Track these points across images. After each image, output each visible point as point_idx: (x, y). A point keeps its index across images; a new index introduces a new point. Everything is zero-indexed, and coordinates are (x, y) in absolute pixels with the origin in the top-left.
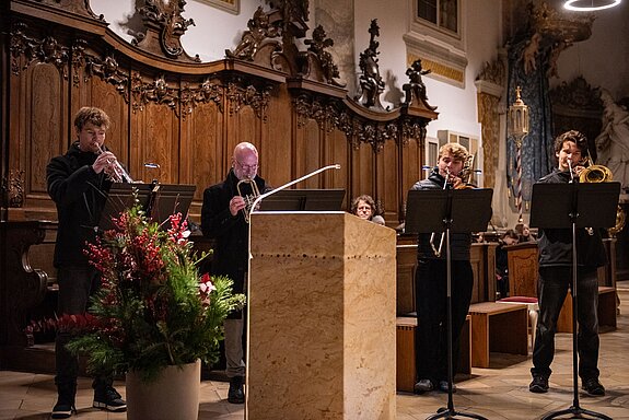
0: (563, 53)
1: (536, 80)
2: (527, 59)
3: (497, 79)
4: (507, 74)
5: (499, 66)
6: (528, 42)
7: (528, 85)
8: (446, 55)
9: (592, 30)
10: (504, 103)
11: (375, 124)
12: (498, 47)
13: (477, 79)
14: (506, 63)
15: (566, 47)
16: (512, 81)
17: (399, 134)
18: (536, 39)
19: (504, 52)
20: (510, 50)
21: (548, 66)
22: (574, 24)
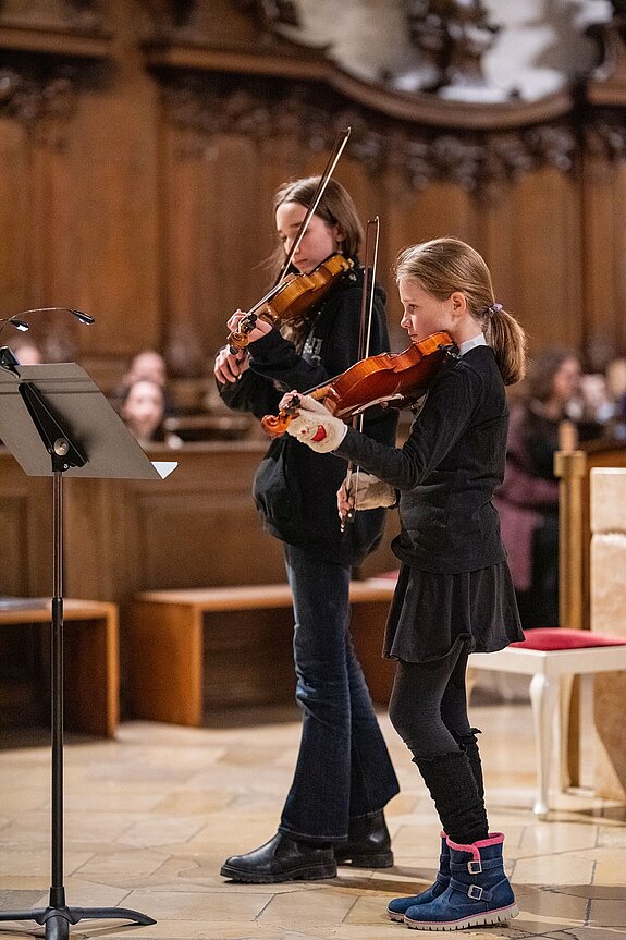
11: (479, 135)
17: (579, 154)
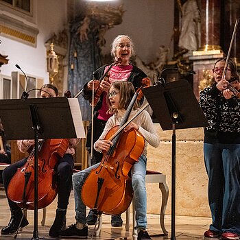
0: (108, 32)
1: (88, 46)
2: (81, 33)
3: (62, 44)
4: (69, 42)
5: (63, 36)
6: (82, 22)
7: (83, 49)
8: (21, 26)
9: (123, 18)
10: (66, 59)
12: (64, 25)
13: (46, 42)
14: (69, 34)
15: (109, 28)
16: (72, 45)
18: (86, 21)
19: (68, 28)
20: (71, 27)
21: (98, 39)
22: (109, 13)
